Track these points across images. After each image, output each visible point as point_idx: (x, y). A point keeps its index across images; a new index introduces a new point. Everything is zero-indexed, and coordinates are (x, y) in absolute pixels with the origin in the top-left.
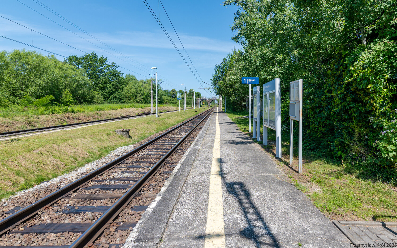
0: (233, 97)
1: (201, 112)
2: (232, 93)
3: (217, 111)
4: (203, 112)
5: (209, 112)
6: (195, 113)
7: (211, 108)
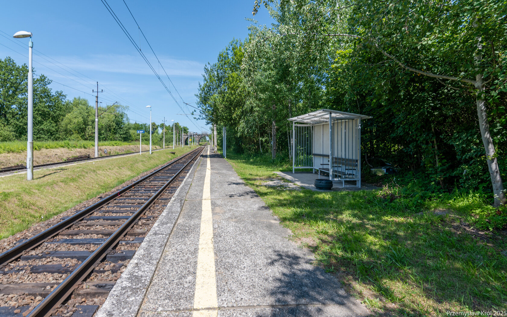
0: (242, 124)
1: (182, 154)
2: (240, 118)
3: (208, 153)
4: (187, 153)
5: (195, 153)
6: (170, 156)
7: (200, 146)
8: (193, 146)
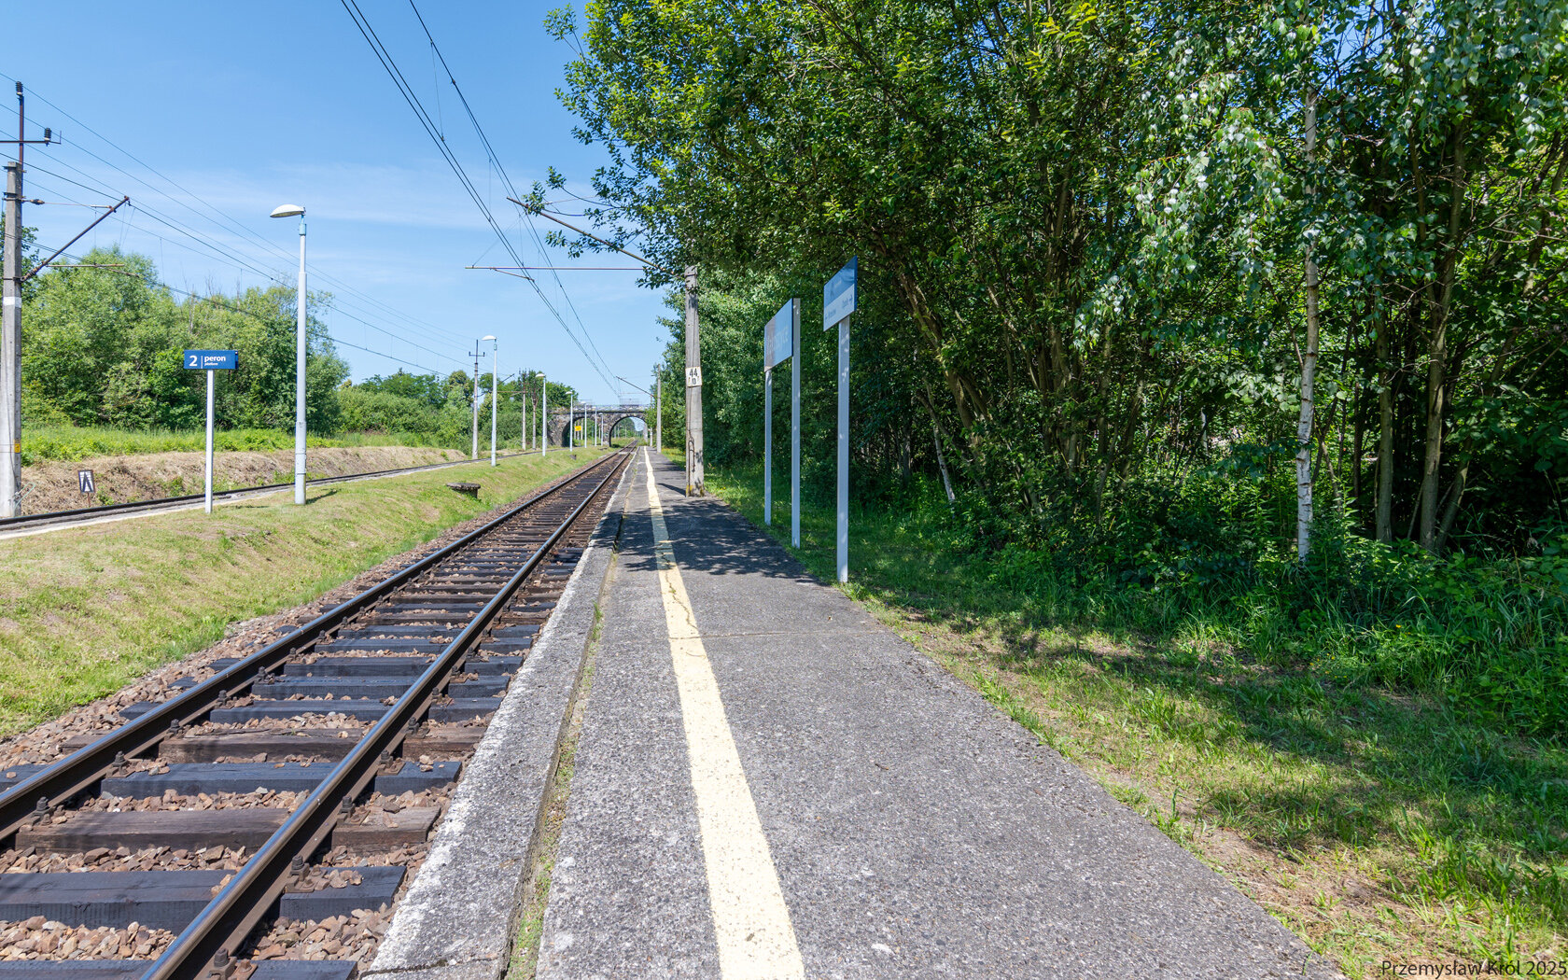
1: (525, 488)
6: (462, 503)
8: (590, 451)
